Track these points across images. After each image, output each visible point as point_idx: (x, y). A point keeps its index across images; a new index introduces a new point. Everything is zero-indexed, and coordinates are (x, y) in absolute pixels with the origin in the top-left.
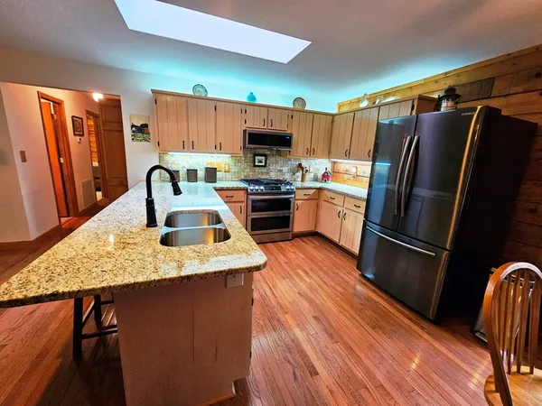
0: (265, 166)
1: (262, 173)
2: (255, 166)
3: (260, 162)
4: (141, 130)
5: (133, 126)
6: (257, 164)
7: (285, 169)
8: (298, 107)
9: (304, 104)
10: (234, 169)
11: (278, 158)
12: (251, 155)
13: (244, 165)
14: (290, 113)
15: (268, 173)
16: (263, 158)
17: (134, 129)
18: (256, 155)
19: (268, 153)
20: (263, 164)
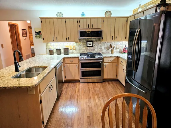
0: (92, 46)
1: (91, 50)
2: (87, 47)
3: (90, 44)
4: (39, 34)
5: (36, 32)
6: (88, 45)
7: (103, 48)
8: (107, 16)
9: (111, 14)
10: (77, 48)
11: (99, 42)
12: (86, 42)
13: (82, 47)
14: (102, 20)
15: (94, 50)
16: (91, 43)
17: (36, 33)
18: (87, 41)
19: (93, 40)
20: (91, 45)
